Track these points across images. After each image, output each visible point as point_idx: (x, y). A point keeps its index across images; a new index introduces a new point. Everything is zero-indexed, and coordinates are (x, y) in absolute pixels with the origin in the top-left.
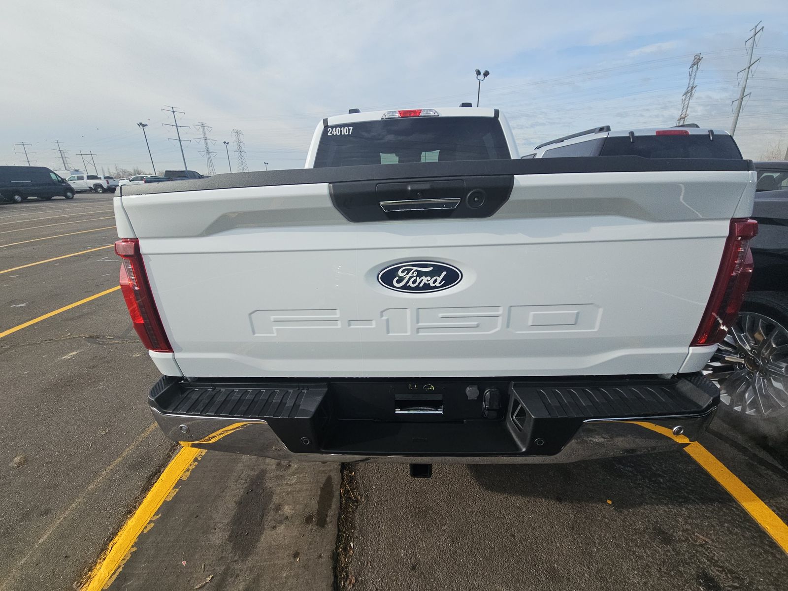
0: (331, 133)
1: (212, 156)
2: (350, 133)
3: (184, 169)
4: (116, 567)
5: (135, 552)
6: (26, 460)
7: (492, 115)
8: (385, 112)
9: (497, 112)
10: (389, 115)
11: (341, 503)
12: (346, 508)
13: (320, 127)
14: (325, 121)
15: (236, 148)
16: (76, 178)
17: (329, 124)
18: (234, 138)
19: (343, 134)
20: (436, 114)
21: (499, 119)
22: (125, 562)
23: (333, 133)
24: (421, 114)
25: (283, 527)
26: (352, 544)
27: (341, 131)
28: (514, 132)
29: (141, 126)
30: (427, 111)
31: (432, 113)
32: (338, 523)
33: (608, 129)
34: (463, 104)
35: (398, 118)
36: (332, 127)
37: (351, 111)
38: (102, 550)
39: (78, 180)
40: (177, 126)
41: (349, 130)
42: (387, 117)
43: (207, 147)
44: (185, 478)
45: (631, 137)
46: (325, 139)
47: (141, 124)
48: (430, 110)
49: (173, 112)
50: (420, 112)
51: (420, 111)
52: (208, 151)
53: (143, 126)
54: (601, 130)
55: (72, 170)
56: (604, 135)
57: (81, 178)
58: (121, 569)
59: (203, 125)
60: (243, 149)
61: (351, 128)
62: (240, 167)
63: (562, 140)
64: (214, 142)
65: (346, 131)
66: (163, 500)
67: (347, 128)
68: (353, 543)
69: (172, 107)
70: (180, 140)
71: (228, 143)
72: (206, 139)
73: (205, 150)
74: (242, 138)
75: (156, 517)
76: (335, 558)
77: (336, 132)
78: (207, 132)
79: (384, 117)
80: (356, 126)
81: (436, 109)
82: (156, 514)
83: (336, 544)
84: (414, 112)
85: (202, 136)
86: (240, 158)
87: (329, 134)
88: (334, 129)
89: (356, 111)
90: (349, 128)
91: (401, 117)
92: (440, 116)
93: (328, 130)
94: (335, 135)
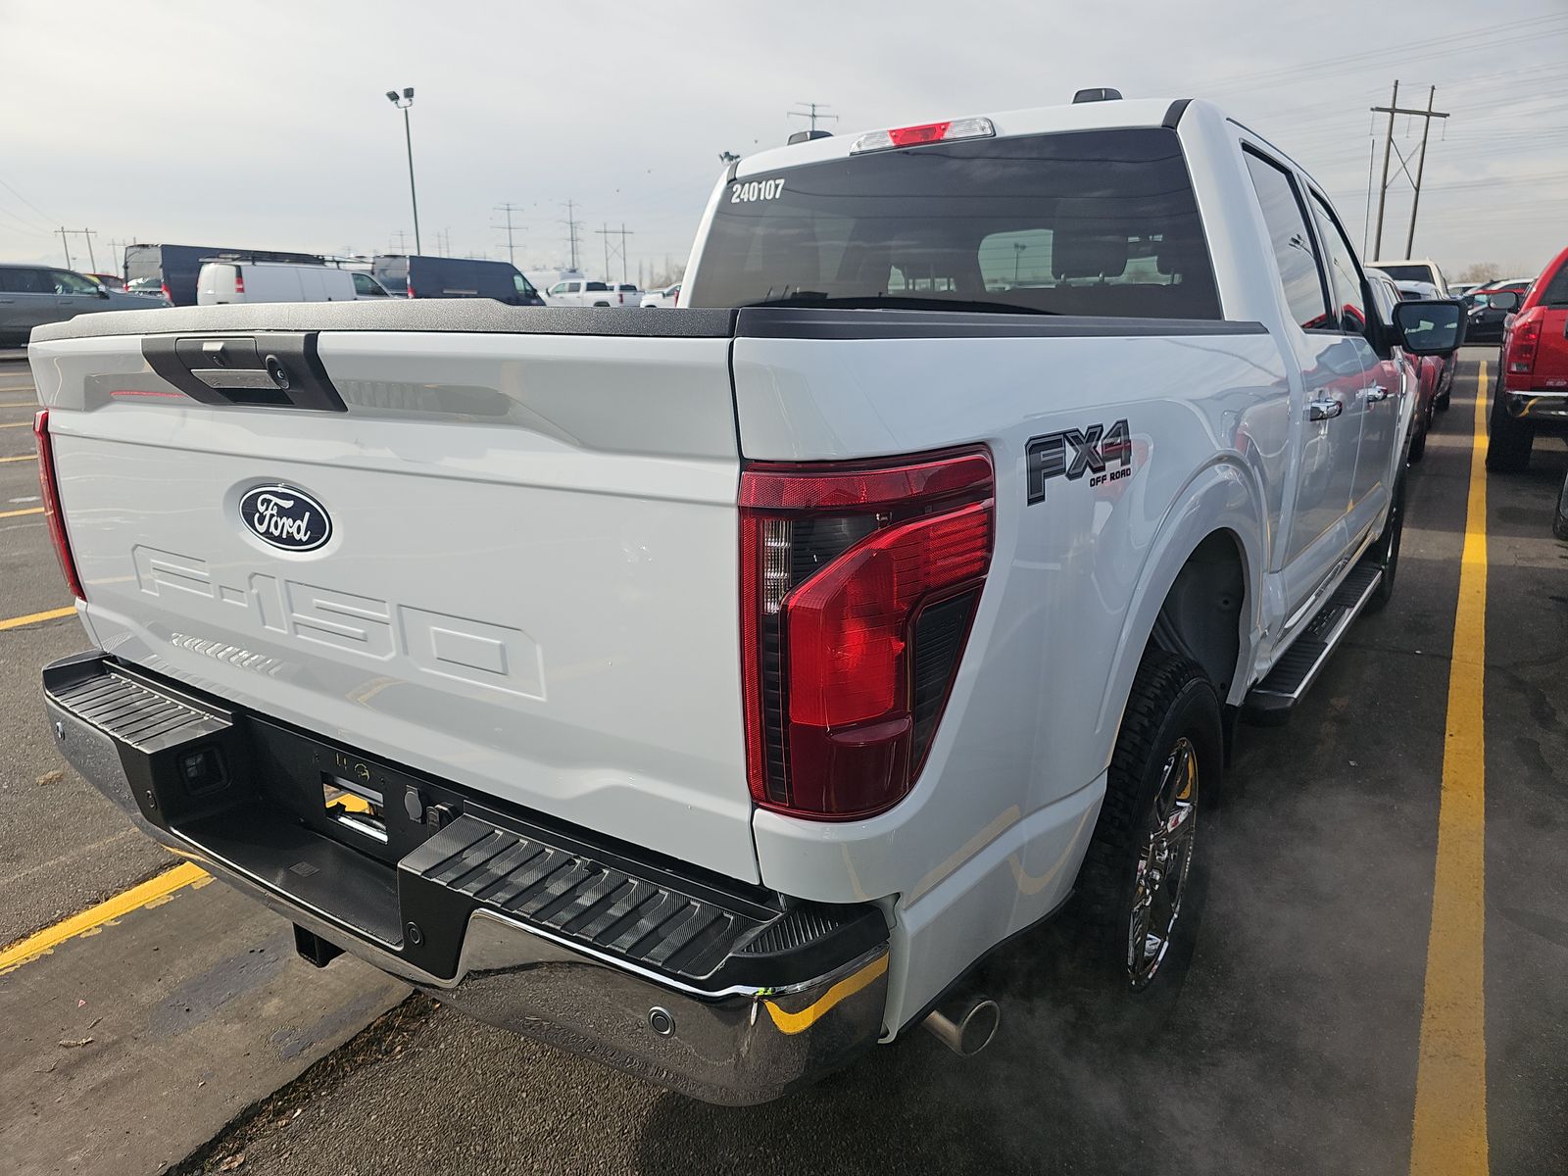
0: (739, 196)
2: (777, 196)
4: (10, 964)
5: (47, 956)
6: (60, 779)
8: (862, 135)
10: (868, 144)
11: (355, 1039)
12: (355, 1053)
13: (720, 185)
16: (567, 287)
17: (739, 174)
19: (762, 198)
21: (1179, 135)
22: (25, 962)
23: (742, 196)
24: (947, 135)
25: (237, 1027)
26: (299, 1111)
27: (760, 190)
29: (726, 160)
32: (313, 1066)
35: (890, 148)
36: (744, 181)
38: (22, 937)
39: (570, 291)
41: (777, 186)
42: (864, 149)
44: (196, 887)
46: (725, 212)
47: (727, 154)
49: (814, 116)
50: (944, 129)
51: (943, 127)
53: (731, 158)
55: (564, 270)
57: (575, 288)
58: (12, 969)
61: (781, 182)
65: (770, 191)
66: (141, 904)
67: (772, 182)
68: (304, 1111)
75: (113, 924)
76: (250, 1115)
77: (749, 194)
79: (857, 149)
80: (792, 176)
82: (116, 919)
83: (272, 1094)
87: (734, 200)
88: (747, 185)
90: (778, 182)
91: (898, 147)
93: (734, 190)
94: (746, 200)
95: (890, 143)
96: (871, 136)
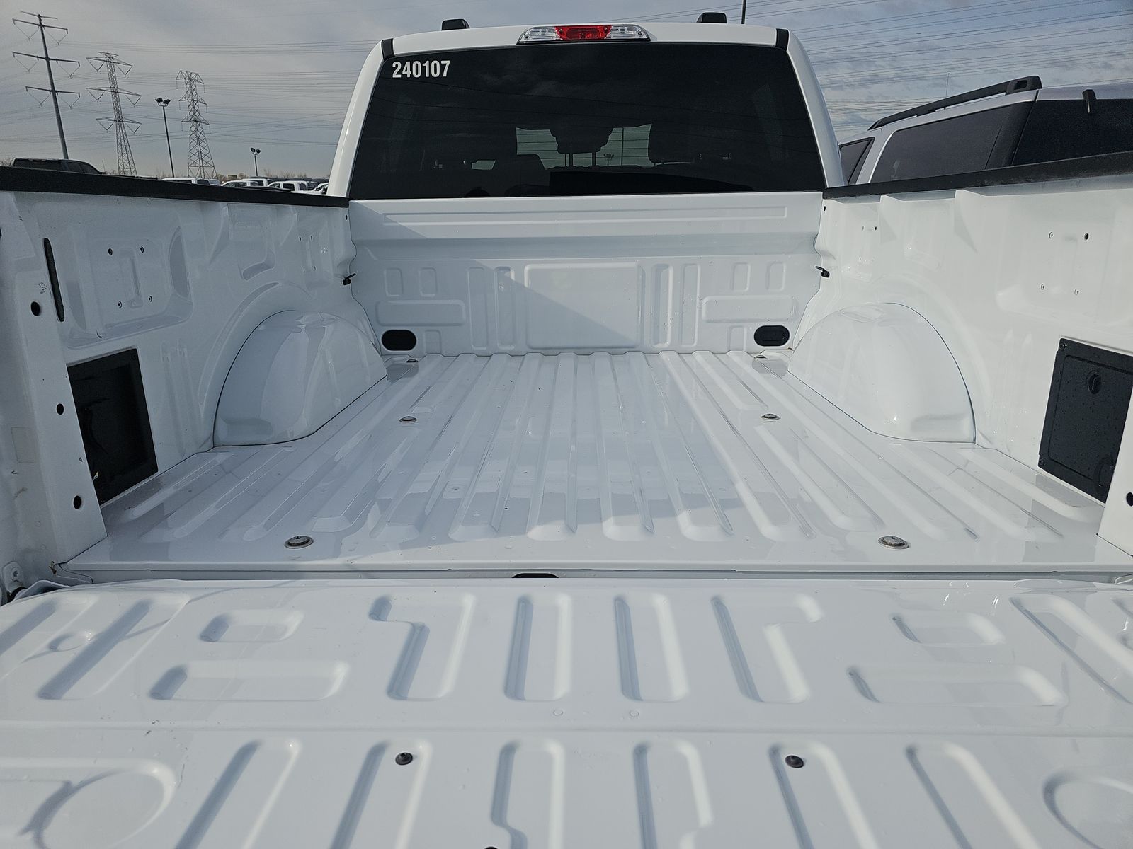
0: (400, 72)
1: (128, 131)
2: (445, 75)
3: (62, 158)
7: (772, 41)
8: (527, 28)
9: (783, 36)
10: (534, 36)
13: (375, 59)
14: (387, 45)
15: (187, 113)
17: (396, 52)
18: (183, 92)
19: (427, 75)
20: (644, 36)
21: (787, 51)
23: (404, 73)
24: (610, 36)
27: (424, 69)
28: (826, 94)
30: (623, 30)
31: (634, 35)
33: (1035, 83)
34: (705, 15)
35: (557, 41)
36: (404, 59)
37: (448, 25)
40: (48, 59)
41: (443, 67)
42: (530, 40)
43: (118, 109)
45: (1087, 100)
46: (386, 85)
48: (631, 28)
49: (41, 26)
50: (607, 32)
51: (606, 29)
52: (119, 119)
54: (1021, 85)
56: (1026, 97)
59: (110, 59)
60: (203, 115)
61: (448, 62)
62: (195, 158)
63: (930, 108)
64: (134, 99)
65: (434, 70)
67: (437, 62)
69: (39, 16)
70: (54, 92)
71: (167, 102)
72: (115, 91)
73: (113, 116)
74: (200, 92)
77: (412, 71)
78: (119, 75)
79: (523, 40)
80: (458, 57)
81: (644, 25)
84: (593, 29)
85: (108, 85)
86: (194, 136)
87: (395, 75)
88: (408, 64)
89: (459, 24)
90: (443, 62)
91: (564, 41)
92: (653, 41)
93: (394, 66)
94: (409, 76)
95: (555, 36)
96: (535, 30)
